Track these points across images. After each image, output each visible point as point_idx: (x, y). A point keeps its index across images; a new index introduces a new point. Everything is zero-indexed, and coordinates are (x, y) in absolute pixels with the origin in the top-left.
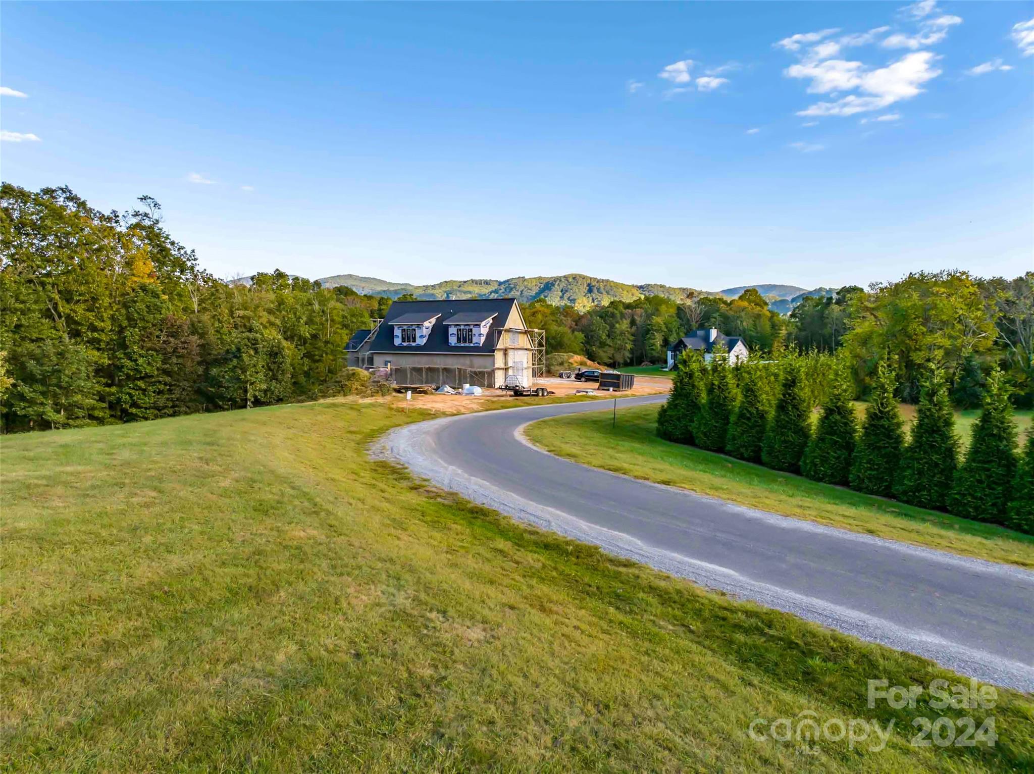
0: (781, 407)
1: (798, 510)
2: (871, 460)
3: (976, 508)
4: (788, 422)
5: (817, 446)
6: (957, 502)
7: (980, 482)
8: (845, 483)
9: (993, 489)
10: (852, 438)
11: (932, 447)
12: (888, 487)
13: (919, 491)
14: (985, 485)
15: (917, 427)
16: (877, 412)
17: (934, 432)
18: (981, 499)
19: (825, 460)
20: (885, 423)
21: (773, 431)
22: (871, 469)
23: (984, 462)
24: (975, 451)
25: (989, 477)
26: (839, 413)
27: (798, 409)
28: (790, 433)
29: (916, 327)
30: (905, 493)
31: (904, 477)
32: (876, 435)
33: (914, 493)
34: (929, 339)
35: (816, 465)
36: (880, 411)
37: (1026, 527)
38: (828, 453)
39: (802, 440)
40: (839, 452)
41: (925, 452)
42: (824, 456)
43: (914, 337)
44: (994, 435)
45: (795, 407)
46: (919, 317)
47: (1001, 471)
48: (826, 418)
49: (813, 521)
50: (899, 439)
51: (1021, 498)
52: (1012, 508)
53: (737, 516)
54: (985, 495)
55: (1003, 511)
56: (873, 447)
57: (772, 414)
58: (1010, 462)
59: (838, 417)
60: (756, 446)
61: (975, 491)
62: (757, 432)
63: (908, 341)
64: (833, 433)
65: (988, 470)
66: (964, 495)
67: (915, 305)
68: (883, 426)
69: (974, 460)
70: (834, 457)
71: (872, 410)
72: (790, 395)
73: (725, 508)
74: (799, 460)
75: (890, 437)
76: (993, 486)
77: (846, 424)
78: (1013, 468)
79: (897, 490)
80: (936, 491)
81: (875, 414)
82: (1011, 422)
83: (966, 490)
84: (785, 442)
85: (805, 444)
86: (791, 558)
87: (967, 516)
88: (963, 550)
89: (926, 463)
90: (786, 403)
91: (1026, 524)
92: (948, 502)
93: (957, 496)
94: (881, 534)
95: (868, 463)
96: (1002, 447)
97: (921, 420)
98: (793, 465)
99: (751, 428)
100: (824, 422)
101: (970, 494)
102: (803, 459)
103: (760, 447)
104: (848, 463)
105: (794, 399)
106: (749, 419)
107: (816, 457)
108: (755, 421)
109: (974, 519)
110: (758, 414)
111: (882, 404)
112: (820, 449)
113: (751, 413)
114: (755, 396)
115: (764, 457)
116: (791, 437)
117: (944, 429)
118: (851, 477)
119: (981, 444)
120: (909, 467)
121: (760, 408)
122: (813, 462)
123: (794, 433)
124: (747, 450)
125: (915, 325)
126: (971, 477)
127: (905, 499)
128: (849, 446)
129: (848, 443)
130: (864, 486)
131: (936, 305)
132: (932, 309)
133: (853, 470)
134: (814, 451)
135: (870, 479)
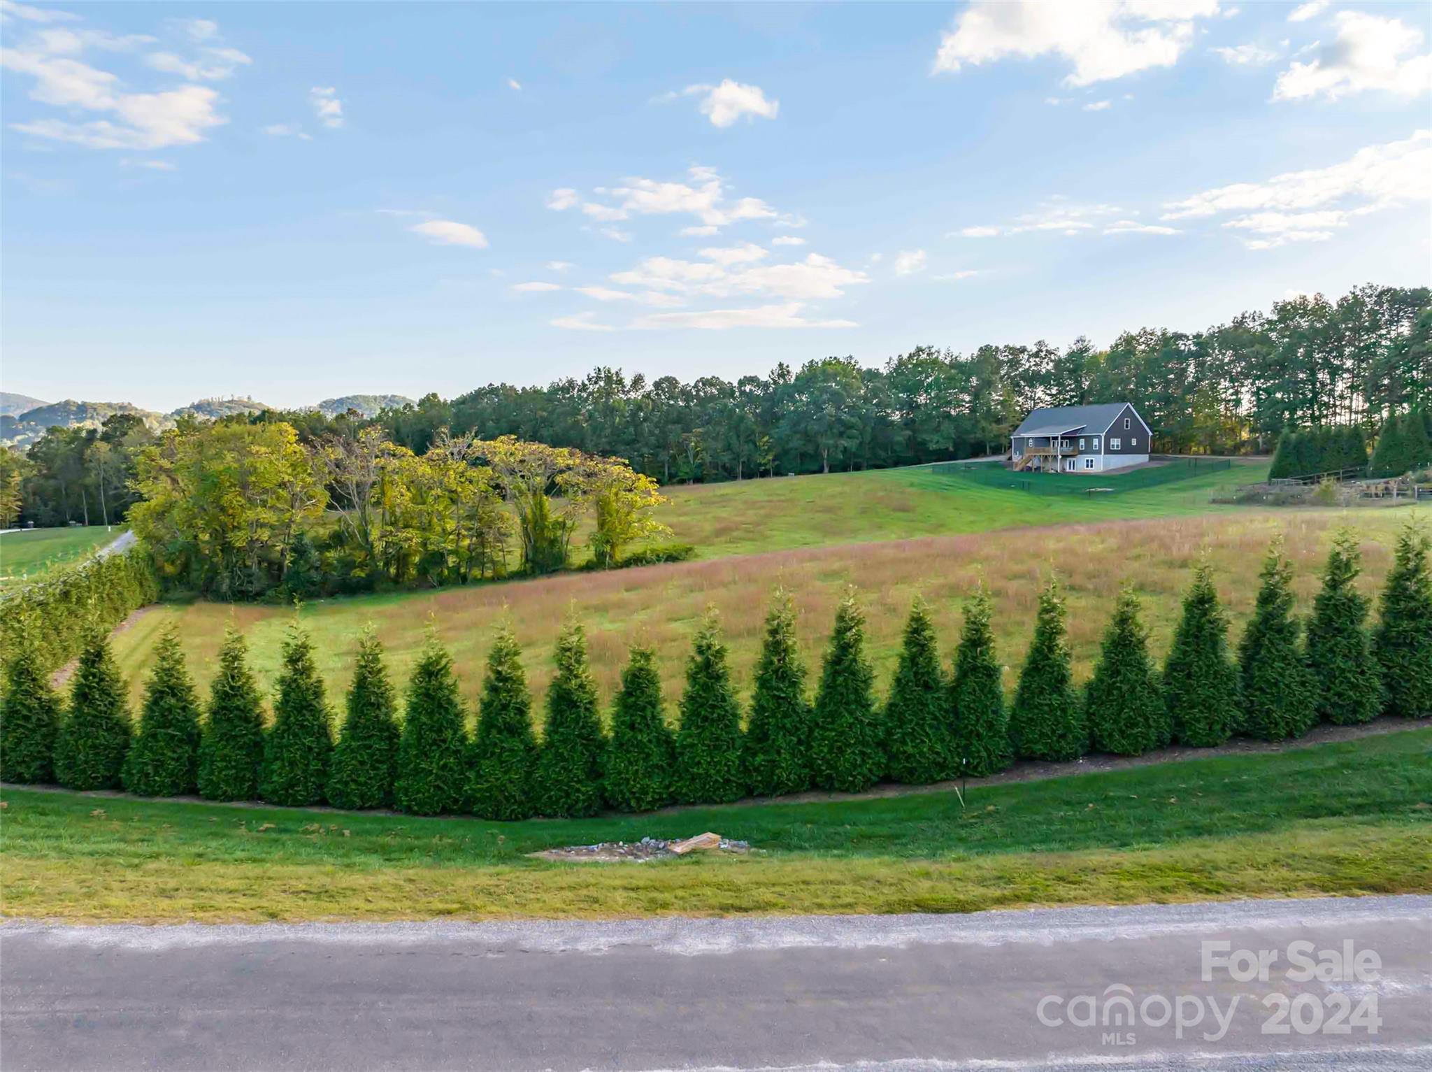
0: (82, 695)
1: (164, 903)
2: (226, 756)
3: (362, 797)
4: (95, 716)
5: (145, 747)
6: (341, 794)
7: (362, 763)
8: (193, 791)
9: (377, 769)
10: (195, 726)
11: (302, 726)
12: (253, 787)
13: (292, 786)
14: (368, 767)
15: (282, 703)
16: (227, 689)
17: (303, 708)
18: (365, 784)
19: (159, 765)
20: (239, 702)
21: (72, 733)
22: (226, 768)
23: (365, 738)
24: (352, 726)
25: (372, 755)
26: (174, 695)
27: (109, 695)
28: (101, 732)
29: (232, 498)
30: (275, 792)
31: (273, 772)
32: (229, 720)
33: (287, 791)
34: (250, 515)
35: (147, 775)
36: (232, 688)
37: (416, 808)
38: (163, 754)
39: (120, 739)
40: (179, 751)
41: (295, 735)
42: (158, 760)
43: (231, 511)
44: (372, 704)
45: (104, 692)
46: (235, 486)
47: (384, 746)
48: (155, 702)
49: (193, 919)
50: (259, 721)
51: (408, 775)
52: (400, 789)
53: (77, 952)
54: (370, 778)
55: (389, 793)
56: (227, 737)
57: (67, 705)
58: (390, 731)
59: (173, 701)
60: (44, 758)
61: (359, 776)
62: (44, 736)
63: (222, 518)
64: (166, 724)
65: (370, 747)
66: (346, 783)
67: (230, 468)
68: (237, 708)
69: (353, 738)
70: (173, 759)
71: (219, 687)
72: (94, 675)
73: (50, 940)
74: (118, 771)
75: (247, 720)
76: (377, 765)
77: (184, 708)
78: (395, 740)
79: (264, 790)
80: (314, 783)
81: (226, 693)
82: (388, 684)
83: (348, 776)
84: (94, 747)
85: (126, 746)
86: (190, 1013)
87: (351, 807)
88: (385, 912)
89: (298, 749)
90: (90, 688)
91: (416, 805)
92: (328, 795)
93: (338, 786)
94: (287, 915)
95: (222, 760)
96: (382, 717)
97: (286, 694)
98: (109, 778)
99: (33, 731)
100: (153, 711)
101: (353, 781)
102: (125, 767)
103: (51, 759)
104: (194, 764)
105: (102, 680)
106: (26, 718)
107: (146, 764)
108: (39, 719)
109: (361, 809)
110: (42, 708)
111: (233, 677)
112: (151, 750)
113: (30, 709)
114: (34, 680)
115: (59, 773)
116: (103, 737)
117: (314, 703)
118: (200, 783)
119: (360, 717)
120: (277, 759)
121: (45, 697)
122: (141, 771)
123: (107, 730)
124: (29, 768)
125: (230, 497)
126: (352, 759)
127: (276, 799)
128: (193, 738)
129: (190, 735)
130: (220, 792)
131: (256, 469)
132: (251, 474)
133: (203, 773)
134: (140, 756)
135: (227, 782)
